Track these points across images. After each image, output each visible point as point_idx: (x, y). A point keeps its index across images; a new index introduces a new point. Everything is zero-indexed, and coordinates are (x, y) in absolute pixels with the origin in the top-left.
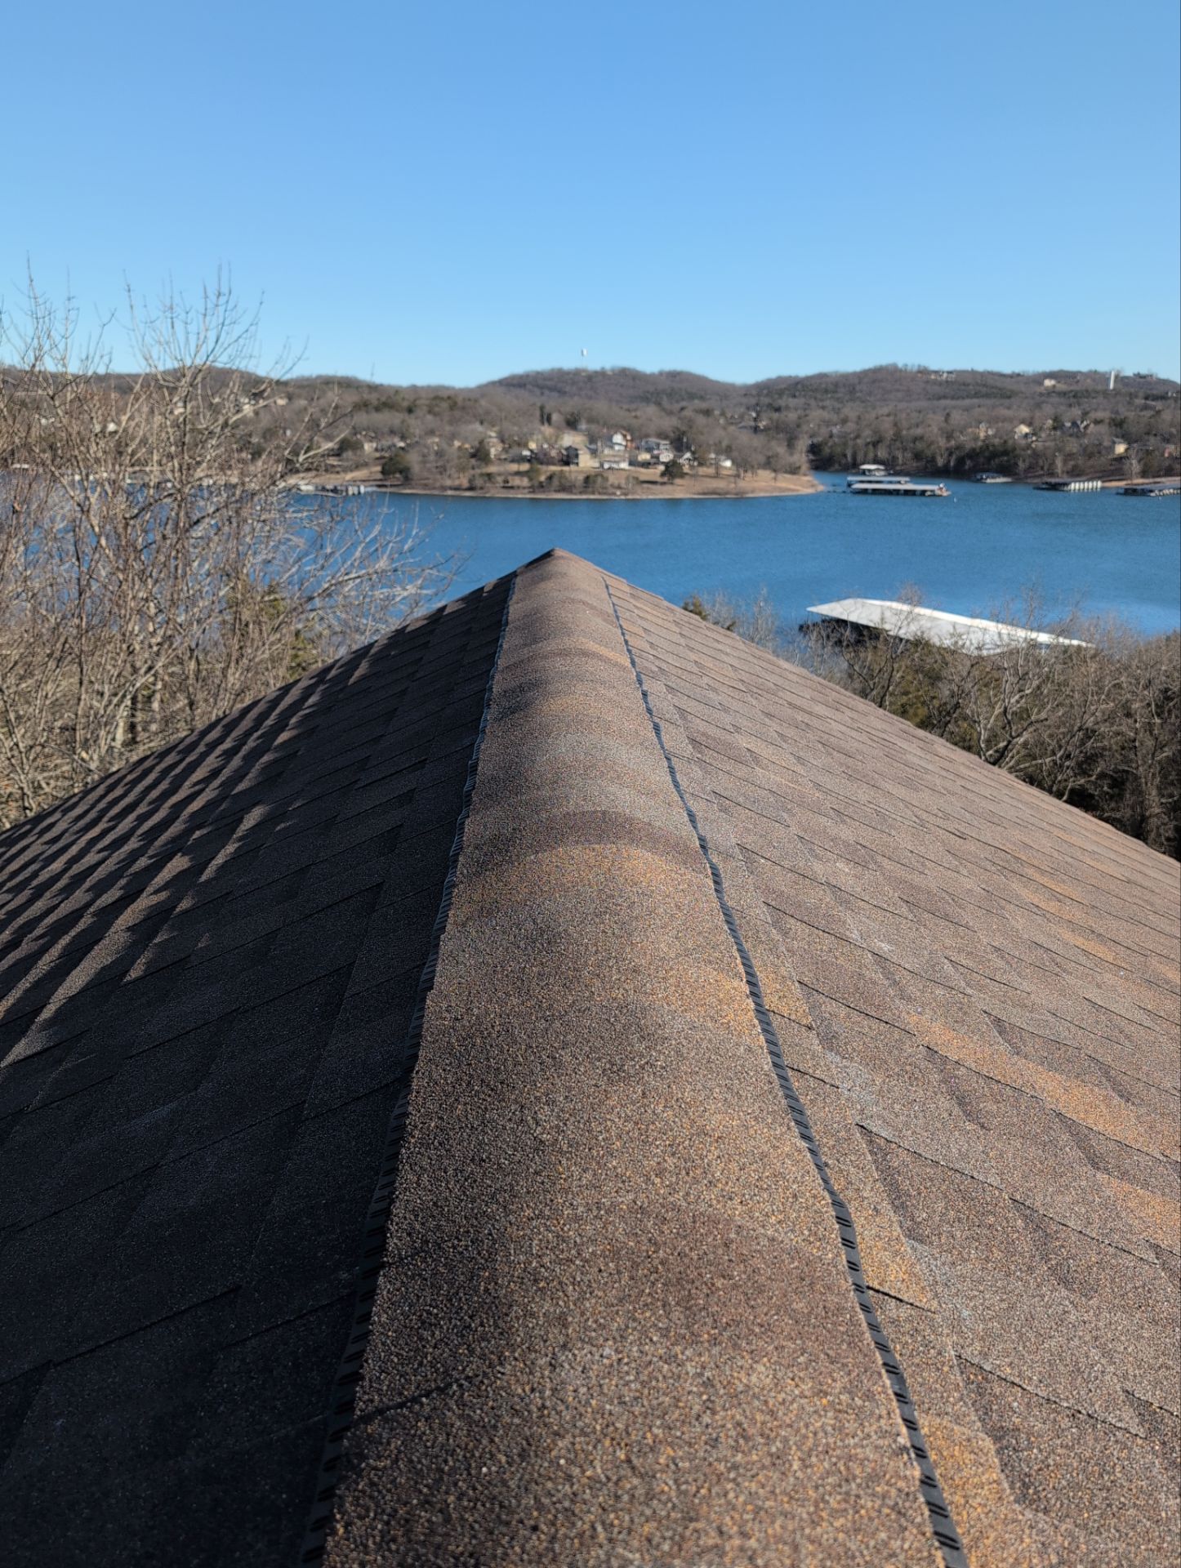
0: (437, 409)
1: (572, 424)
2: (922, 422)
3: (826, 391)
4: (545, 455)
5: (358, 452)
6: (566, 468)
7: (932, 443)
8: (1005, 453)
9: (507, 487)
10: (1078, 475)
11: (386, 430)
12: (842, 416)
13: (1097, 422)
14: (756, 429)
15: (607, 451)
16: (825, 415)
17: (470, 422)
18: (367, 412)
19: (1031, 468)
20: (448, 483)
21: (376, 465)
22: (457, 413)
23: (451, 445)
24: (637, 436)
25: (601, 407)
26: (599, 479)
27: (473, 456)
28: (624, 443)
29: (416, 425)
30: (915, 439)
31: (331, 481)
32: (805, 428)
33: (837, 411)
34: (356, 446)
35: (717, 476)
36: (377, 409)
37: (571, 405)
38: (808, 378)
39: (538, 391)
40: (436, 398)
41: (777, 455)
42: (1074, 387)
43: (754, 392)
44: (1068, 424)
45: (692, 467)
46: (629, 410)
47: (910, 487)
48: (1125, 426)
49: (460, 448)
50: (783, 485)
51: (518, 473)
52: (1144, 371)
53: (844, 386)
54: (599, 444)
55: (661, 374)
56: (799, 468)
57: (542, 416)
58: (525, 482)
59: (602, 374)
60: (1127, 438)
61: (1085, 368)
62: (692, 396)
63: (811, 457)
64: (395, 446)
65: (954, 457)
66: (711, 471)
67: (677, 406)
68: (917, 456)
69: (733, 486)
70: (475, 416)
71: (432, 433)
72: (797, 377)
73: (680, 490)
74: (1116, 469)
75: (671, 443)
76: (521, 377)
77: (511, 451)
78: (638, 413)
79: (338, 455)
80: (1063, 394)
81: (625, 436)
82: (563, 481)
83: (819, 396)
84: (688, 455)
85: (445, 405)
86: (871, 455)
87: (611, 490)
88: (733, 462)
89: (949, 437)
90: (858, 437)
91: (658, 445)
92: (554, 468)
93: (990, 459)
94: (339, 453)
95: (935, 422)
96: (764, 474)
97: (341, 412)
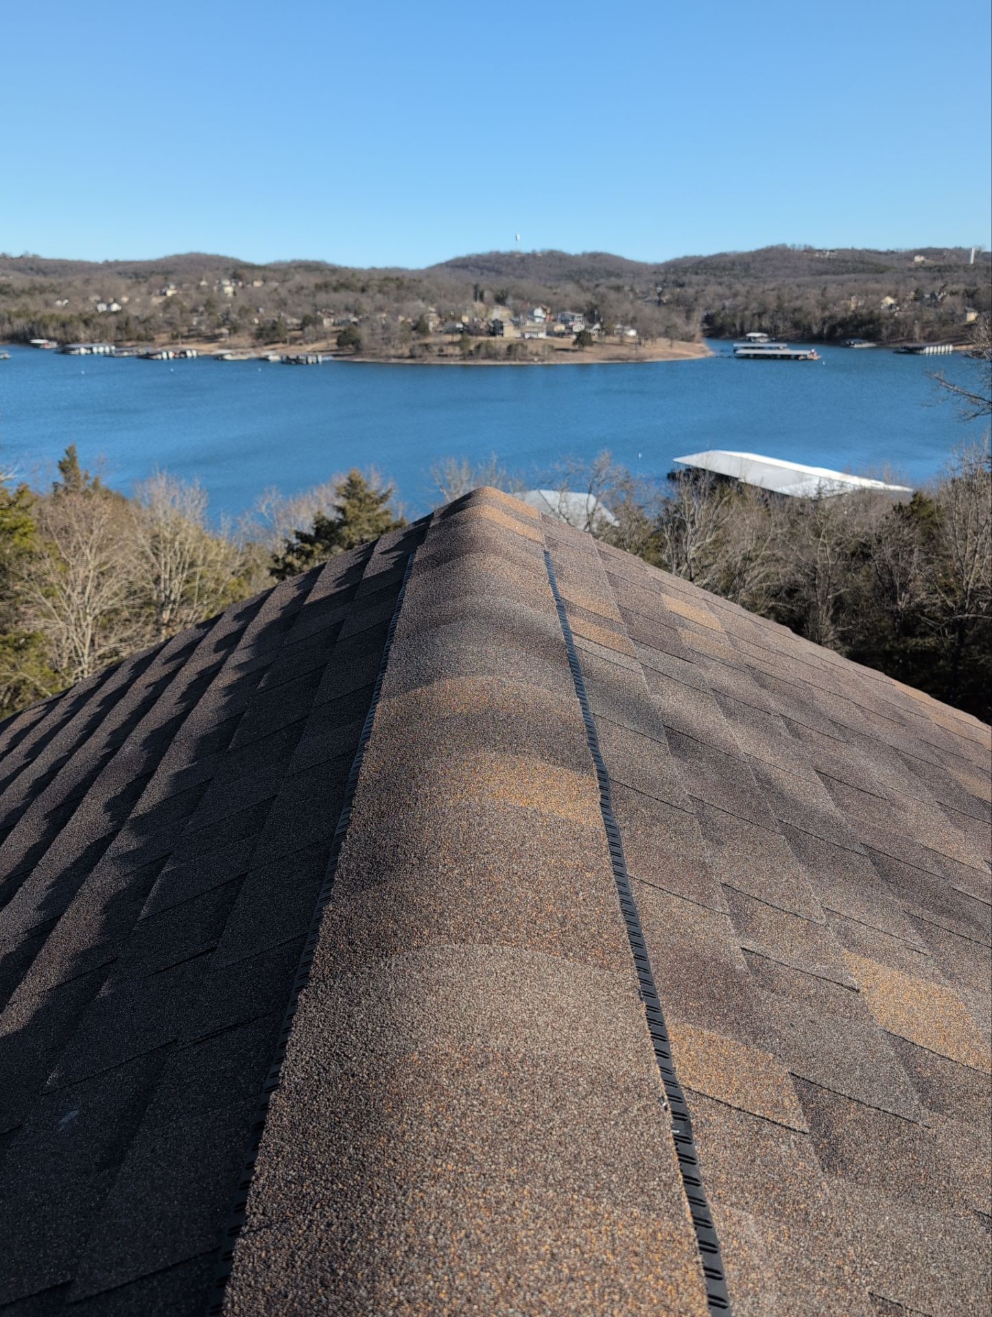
0: (386, 289)
1: (500, 300)
2: (801, 295)
3: (724, 269)
4: (475, 327)
5: (318, 327)
6: (492, 339)
7: (809, 313)
8: (871, 321)
9: (442, 355)
10: (934, 340)
11: (342, 307)
12: (733, 291)
13: (953, 294)
14: (660, 303)
15: (528, 323)
16: (720, 290)
17: (414, 300)
18: (327, 292)
19: (892, 334)
20: (392, 352)
21: (333, 338)
22: (403, 293)
23: (395, 320)
24: (555, 310)
25: (526, 285)
26: (520, 348)
27: (414, 329)
28: (544, 316)
29: (366, 303)
30: (795, 310)
31: (293, 351)
32: (701, 301)
33: (729, 287)
34: (317, 321)
35: (621, 343)
36: (335, 290)
37: (503, 283)
38: (711, 258)
39: (478, 272)
40: (387, 279)
41: (674, 326)
42: (941, 263)
43: (663, 271)
44: (927, 296)
45: (600, 336)
46: (551, 288)
47: (787, 352)
48: (976, 296)
49: (403, 322)
50: (678, 351)
51: (452, 343)
53: (740, 264)
54: (521, 317)
55: (584, 255)
56: (694, 336)
57: (476, 293)
58: (457, 351)
59: (533, 256)
60: (978, 307)
61: (950, 246)
62: (609, 274)
63: (706, 327)
64: (349, 321)
65: (827, 325)
66: (616, 339)
67: (592, 285)
68: (796, 325)
69: (634, 352)
70: (417, 295)
71: (380, 309)
72: (700, 257)
73: (589, 356)
74: (966, 335)
75: (585, 315)
76: (464, 259)
77: (447, 324)
78: (558, 290)
79: (301, 329)
80: (929, 269)
81: (544, 310)
82: (489, 349)
83: (718, 273)
84: (597, 326)
85: (393, 285)
86: (756, 325)
87: (530, 357)
88: (637, 332)
89: (824, 308)
90: (746, 309)
91: (573, 317)
92: (482, 339)
93: (857, 327)
94: (301, 328)
95: (813, 295)
96: (663, 342)
97: (305, 291)
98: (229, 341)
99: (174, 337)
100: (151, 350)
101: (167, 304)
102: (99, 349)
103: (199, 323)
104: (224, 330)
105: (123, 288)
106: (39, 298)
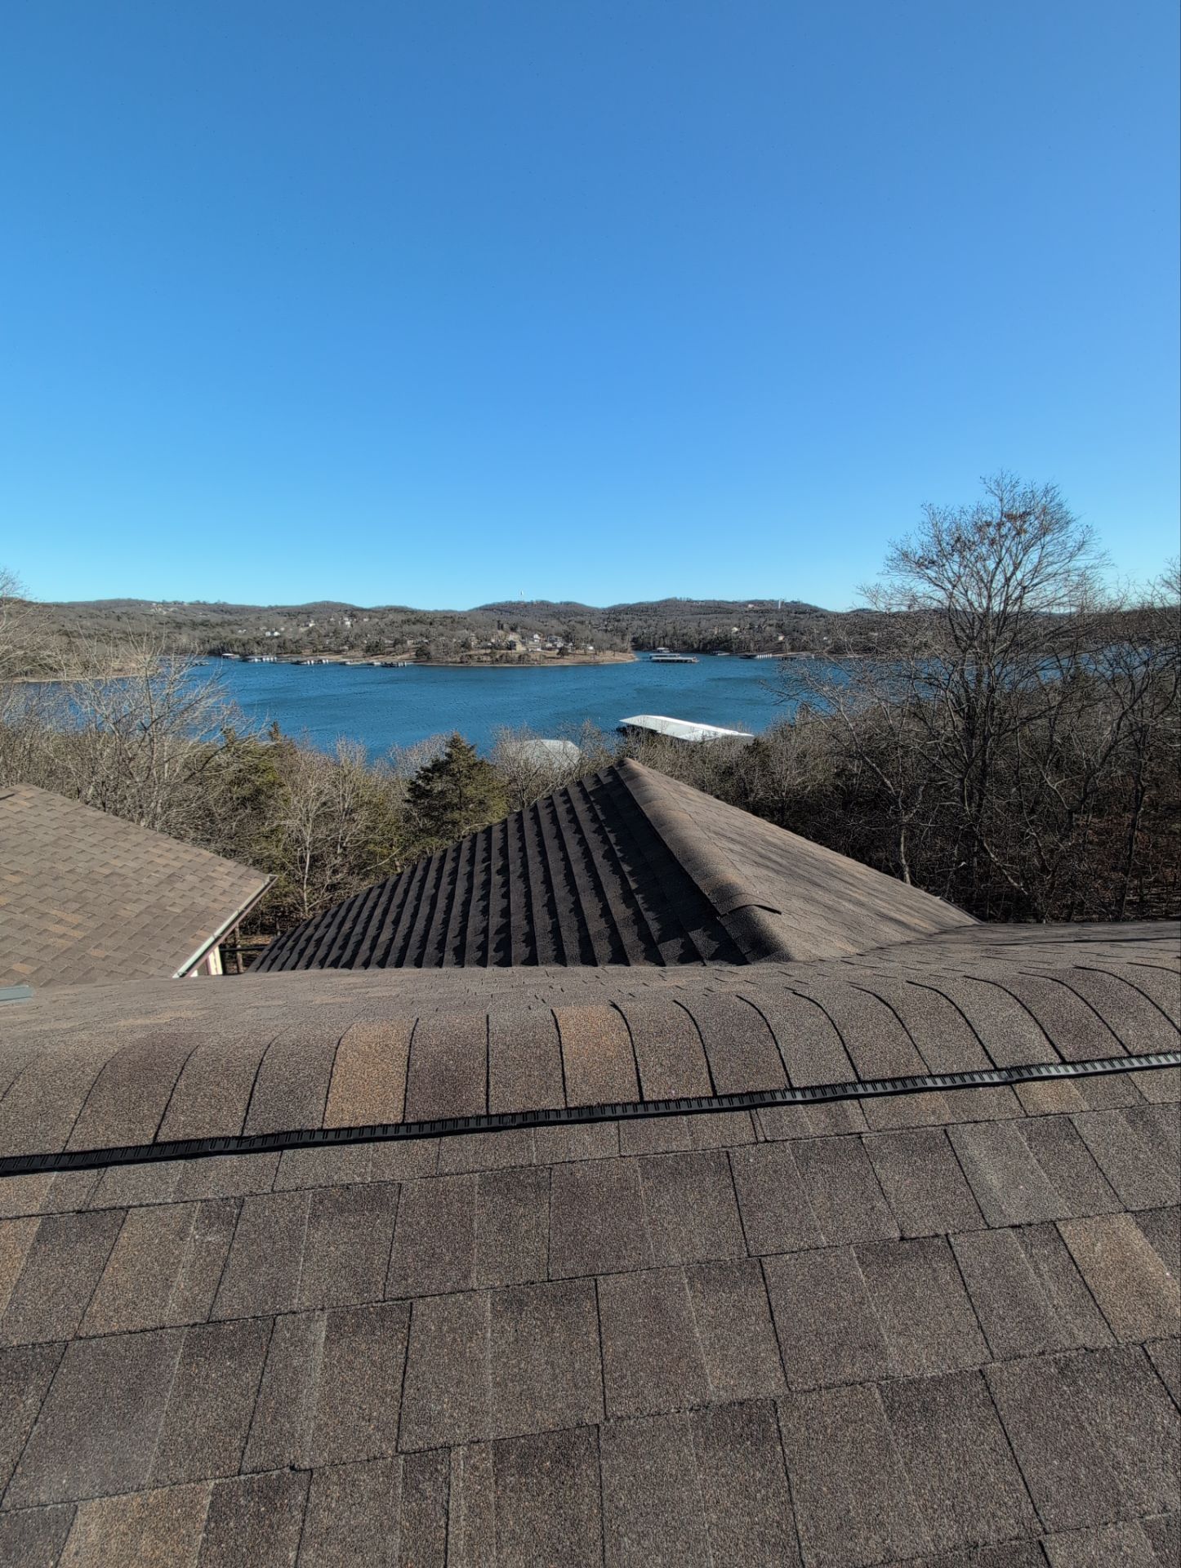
0: (444, 623)
1: (513, 629)
2: (687, 627)
4: (499, 645)
5: (404, 645)
6: (509, 652)
7: (691, 636)
8: (727, 641)
9: (479, 661)
10: (761, 651)
11: (419, 634)
12: (648, 624)
13: (770, 625)
14: (606, 631)
15: (531, 643)
16: (640, 623)
17: (461, 629)
18: (409, 625)
19: (738, 648)
20: (450, 660)
21: (413, 652)
22: (455, 625)
23: (451, 641)
24: (546, 636)
25: (528, 621)
26: (526, 657)
27: (463, 646)
28: (539, 639)
29: (433, 631)
30: (683, 635)
31: (389, 660)
32: (630, 629)
33: (646, 622)
34: (403, 642)
35: (585, 654)
36: (414, 624)
37: (514, 619)
38: (634, 605)
39: (499, 613)
40: (445, 617)
41: (615, 644)
42: (763, 608)
43: (607, 612)
44: (756, 627)
45: (573, 650)
46: (543, 622)
47: (680, 658)
48: (784, 627)
49: (455, 642)
50: (618, 658)
51: (486, 654)
52: (796, 600)
54: (526, 639)
55: (561, 603)
56: (627, 649)
57: (499, 625)
58: (489, 659)
59: (532, 603)
60: (784, 633)
61: (767, 599)
62: (577, 614)
63: (633, 644)
64: (423, 642)
65: (702, 643)
66: (583, 651)
67: (566, 620)
68: (684, 643)
69: (593, 659)
70: (464, 626)
71: (442, 635)
72: (629, 604)
73: (566, 661)
74: (779, 648)
75: (563, 638)
76: (491, 605)
77: (482, 643)
78: (547, 624)
79: (394, 647)
80: (756, 612)
81: (539, 635)
82: (508, 658)
84: (571, 644)
85: (449, 620)
86: (662, 643)
87: (532, 662)
88: (594, 646)
89: (700, 634)
90: (656, 634)
91: (556, 639)
92: (503, 651)
93: (719, 644)
95: (693, 626)
96: (609, 653)
97: (396, 624)
98: (349, 654)
99: (314, 652)
100: (300, 659)
101: (310, 632)
102: (266, 659)
103: (330, 643)
104: (346, 647)
105: (281, 622)
106: (228, 629)
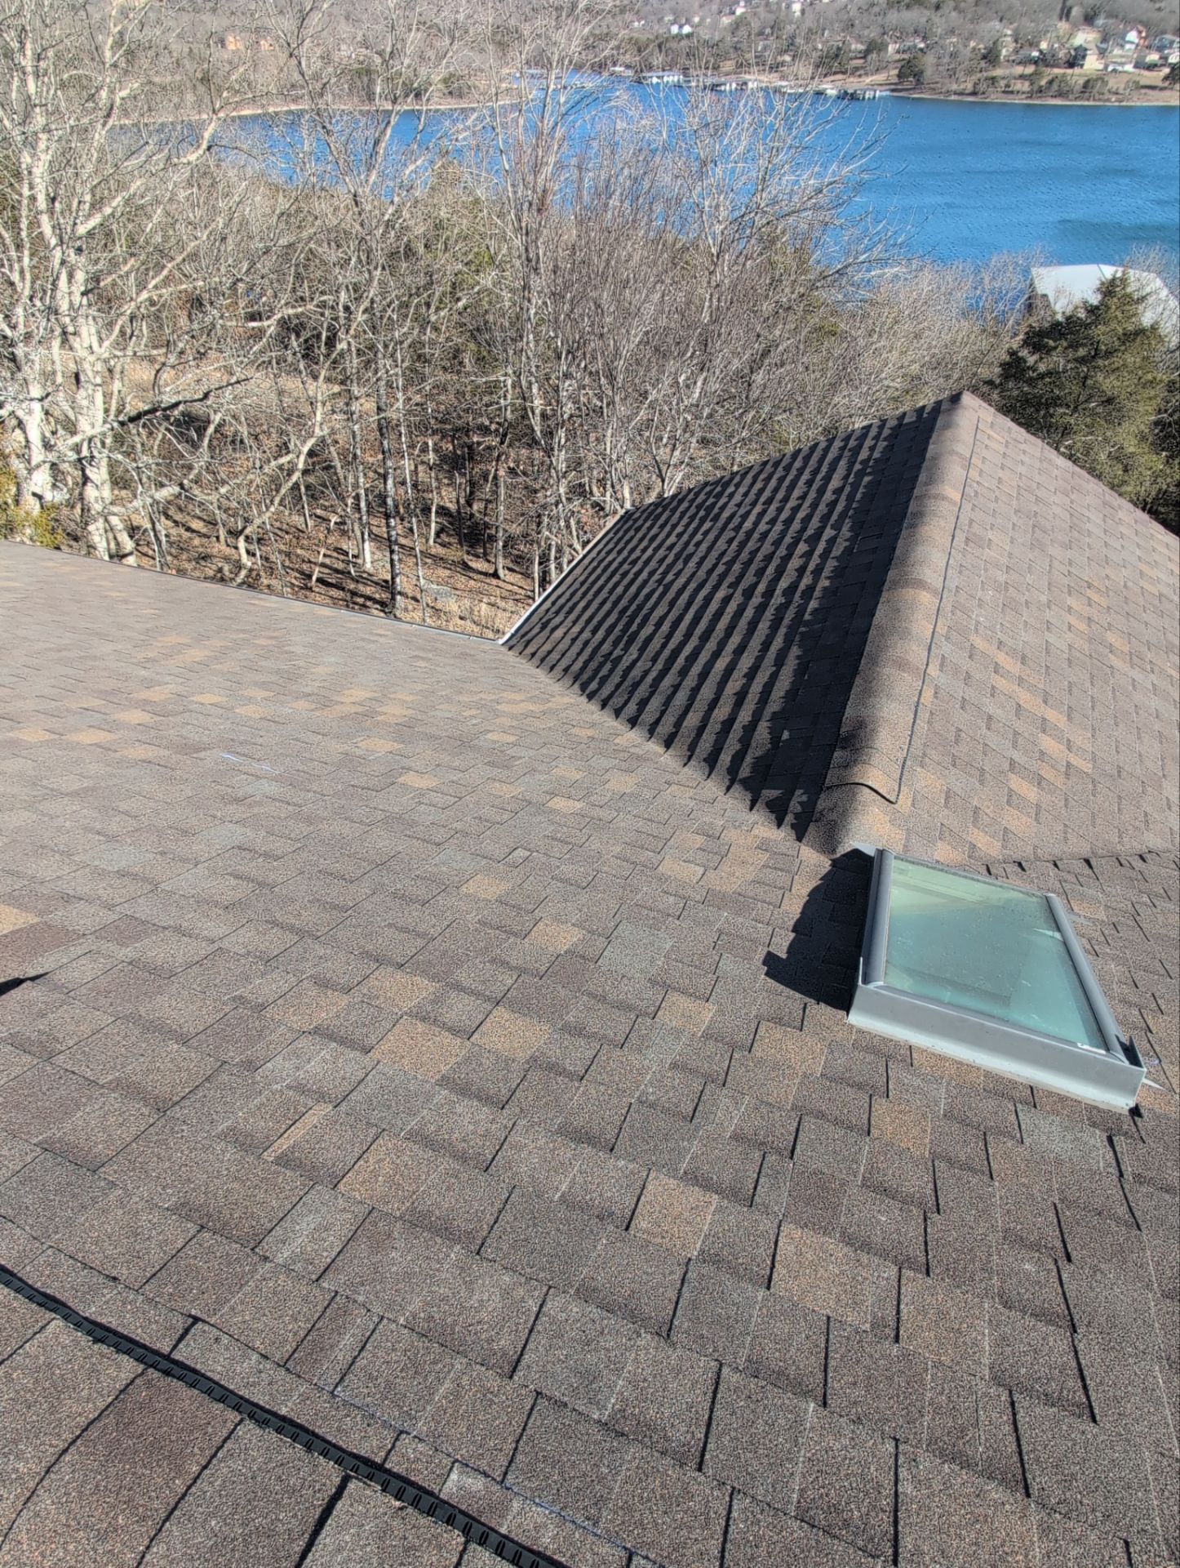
1: (1089, 19)
4: (1053, 56)
5: (882, 54)
6: (1069, 71)
9: (1007, 91)
11: (912, 30)
15: (1117, 51)
17: (990, 19)
18: (898, 10)
20: (954, 87)
21: (895, 68)
23: (966, 46)
24: (1152, 32)
26: (1100, 82)
27: (984, 57)
28: (1136, 41)
29: (939, 24)
31: (852, 84)
34: (884, 47)
36: (908, 7)
49: (974, 49)
51: (1022, 77)
54: (1111, 43)
57: (1062, 10)
58: (1025, 86)
64: (915, 46)
71: (952, 32)
77: (1021, 52)
79: (864, 57)
81: (1140, 32)
82: (1063, 85)
87: (1107, 96)
91: (1172, 43)
92: (1057, 71)
94: (865, 54)
97: (876, 9)
98: (790, 71)
99: (739, 66)
100: (716, 80)
101: (735, 25)
102: (669, 78)
103: (764, 48)
104: (787, 58)
105: (696, 6)
